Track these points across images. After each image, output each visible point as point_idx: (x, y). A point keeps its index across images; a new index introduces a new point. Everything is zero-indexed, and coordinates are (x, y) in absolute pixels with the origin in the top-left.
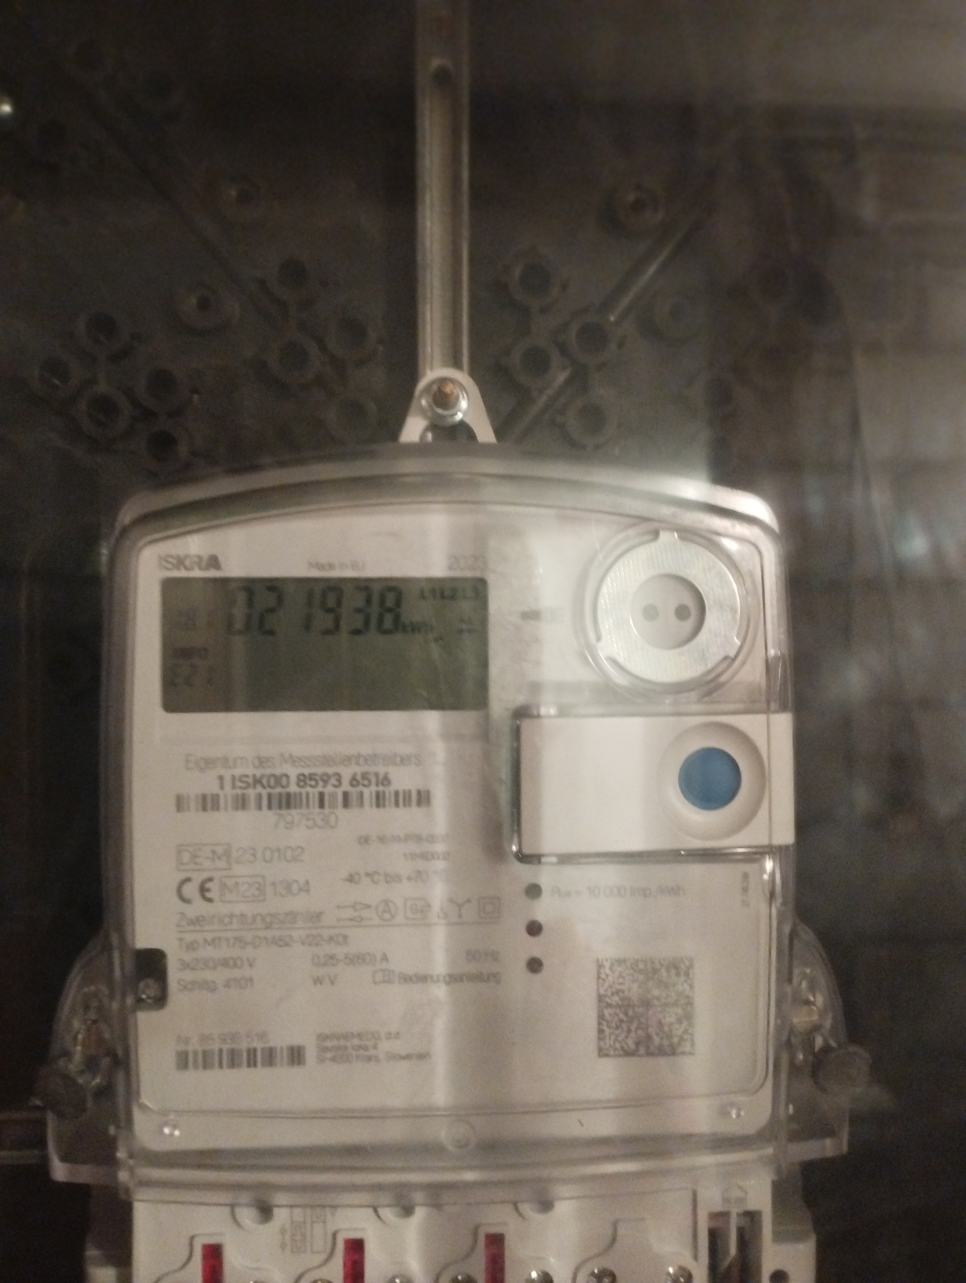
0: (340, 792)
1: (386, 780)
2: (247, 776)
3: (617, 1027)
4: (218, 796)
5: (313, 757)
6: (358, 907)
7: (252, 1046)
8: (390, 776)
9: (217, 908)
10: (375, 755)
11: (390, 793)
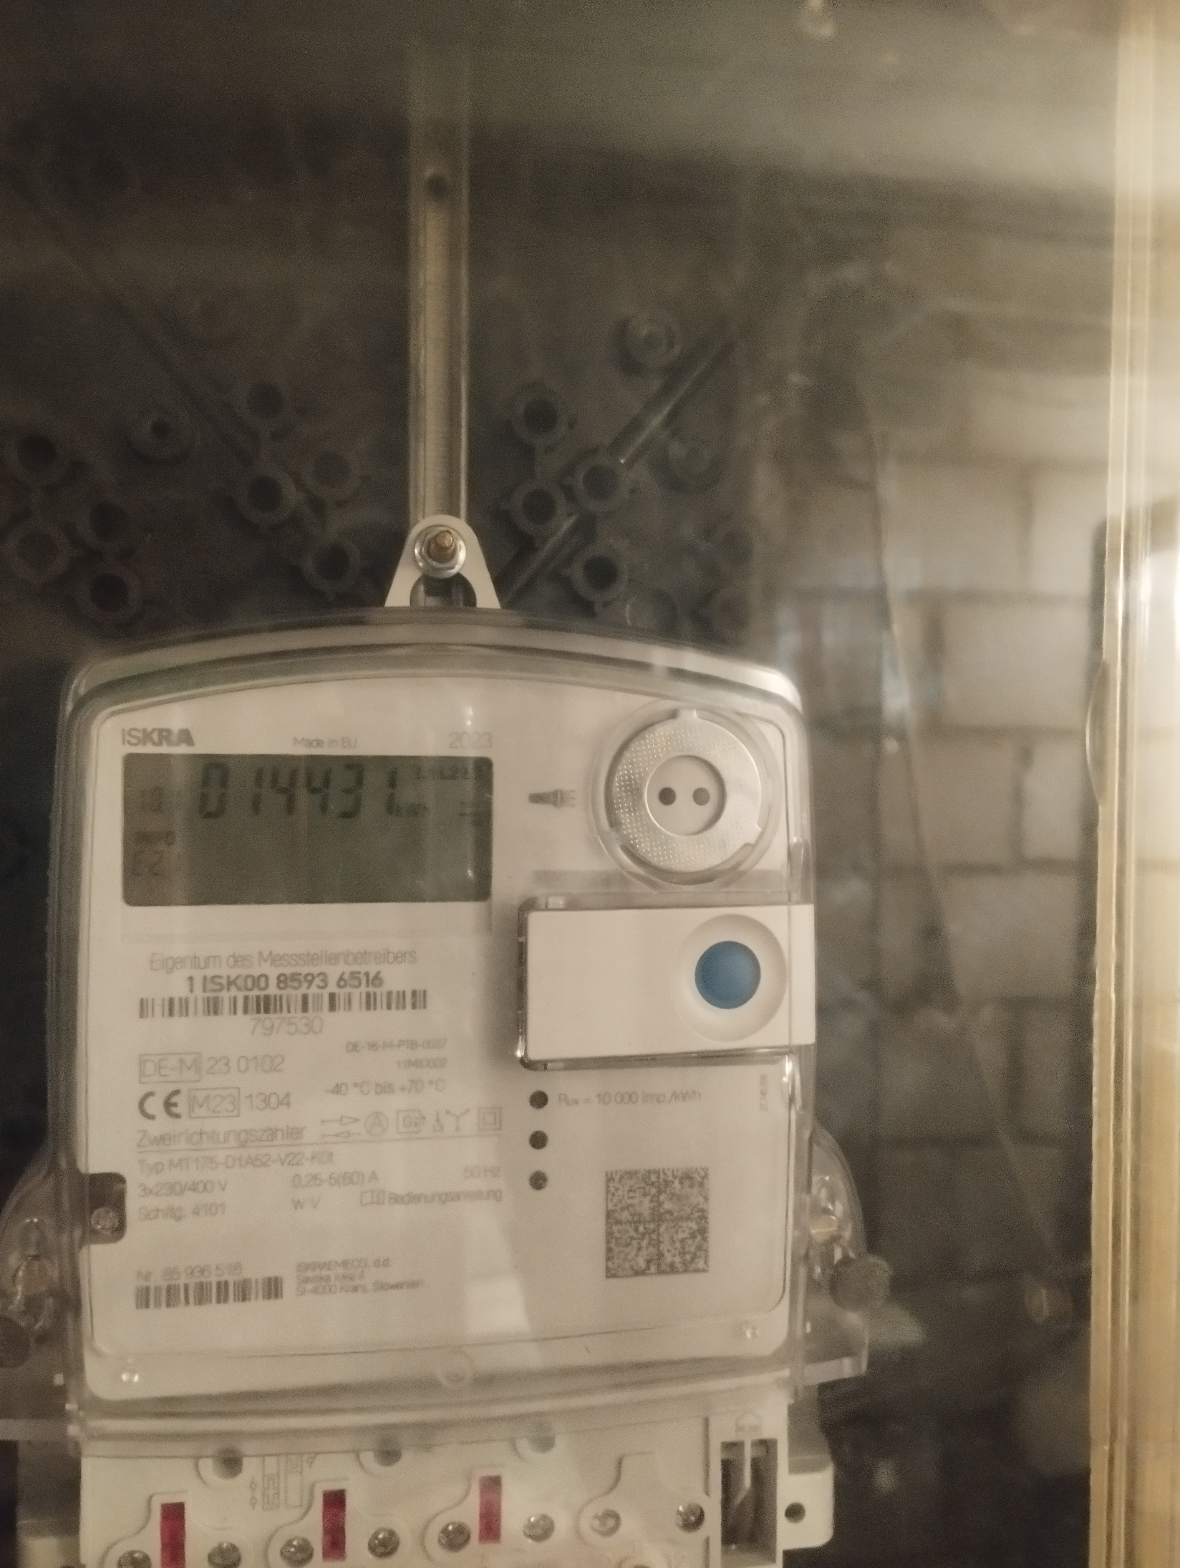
0: (325, 993)
1: (377, 980)
2: (220, 977)
4: (187, 999)
5: (296, 955)
6: (345, 1121)
7: (223, 1279)
8: (381, 975)
9: (184, 1124)
10: (365, 953)
11: (381, 994)
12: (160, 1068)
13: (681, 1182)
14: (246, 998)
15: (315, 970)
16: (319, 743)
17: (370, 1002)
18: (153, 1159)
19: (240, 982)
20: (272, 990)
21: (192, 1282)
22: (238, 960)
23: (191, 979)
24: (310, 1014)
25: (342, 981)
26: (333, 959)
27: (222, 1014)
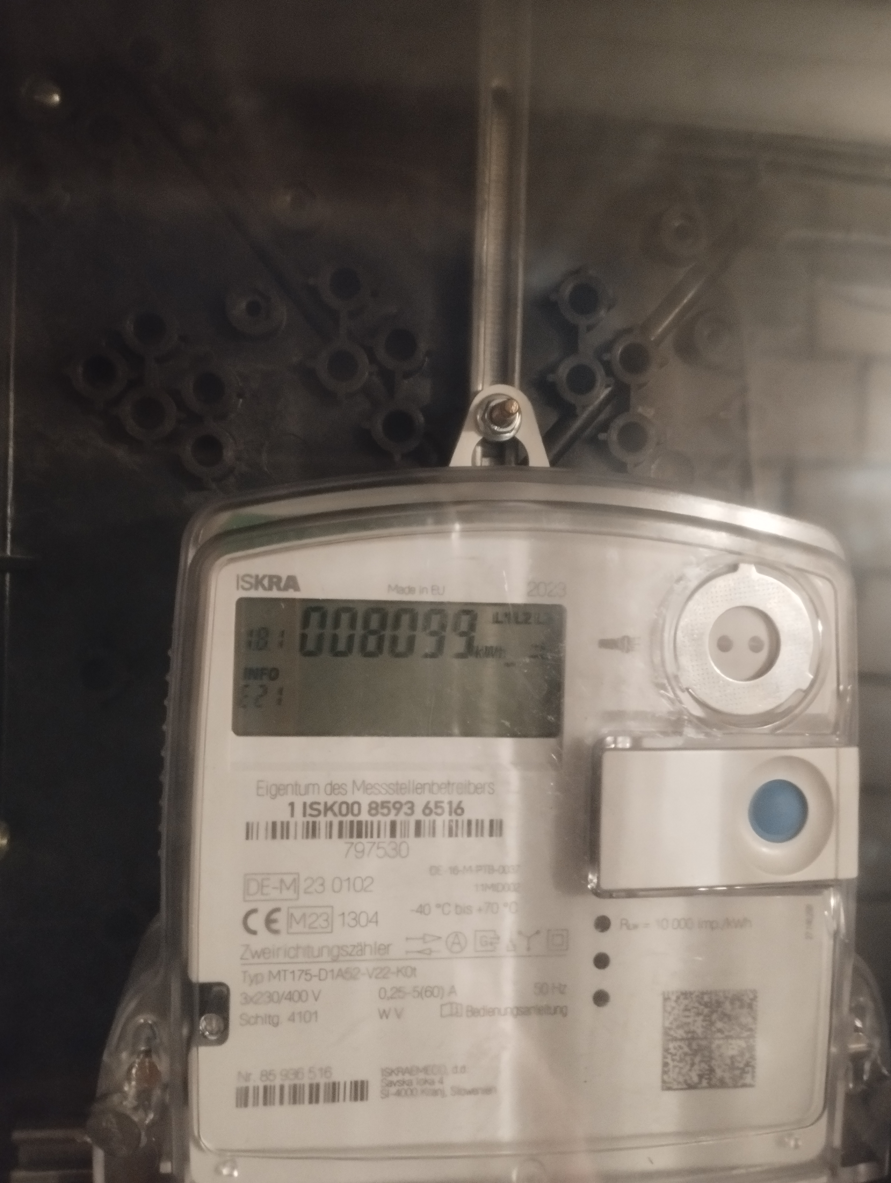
0: (412, 820)
1: (458, 810)
2: (319, 803)
3: (681, 1061)
5: (385, 784)
6: (427, 938)
7: (315, 1082)
8: (463, 805)
9: (283, 940)
10: (449, 784)
11: (463, 822)
12: (263, 886)
13: (732, 1003)
14: (341, 823)
15: (403, 799)
16: (411, 590)
17: (452, 830)
18: (253, 970)
19: (336, 808)
20: (364, 817)
21: (287, 1084)
22: (333, 788)
23: (292, 805)
24: (398, 839)
25: (427, 810)
26: (420, 788)
27: (319, 838)
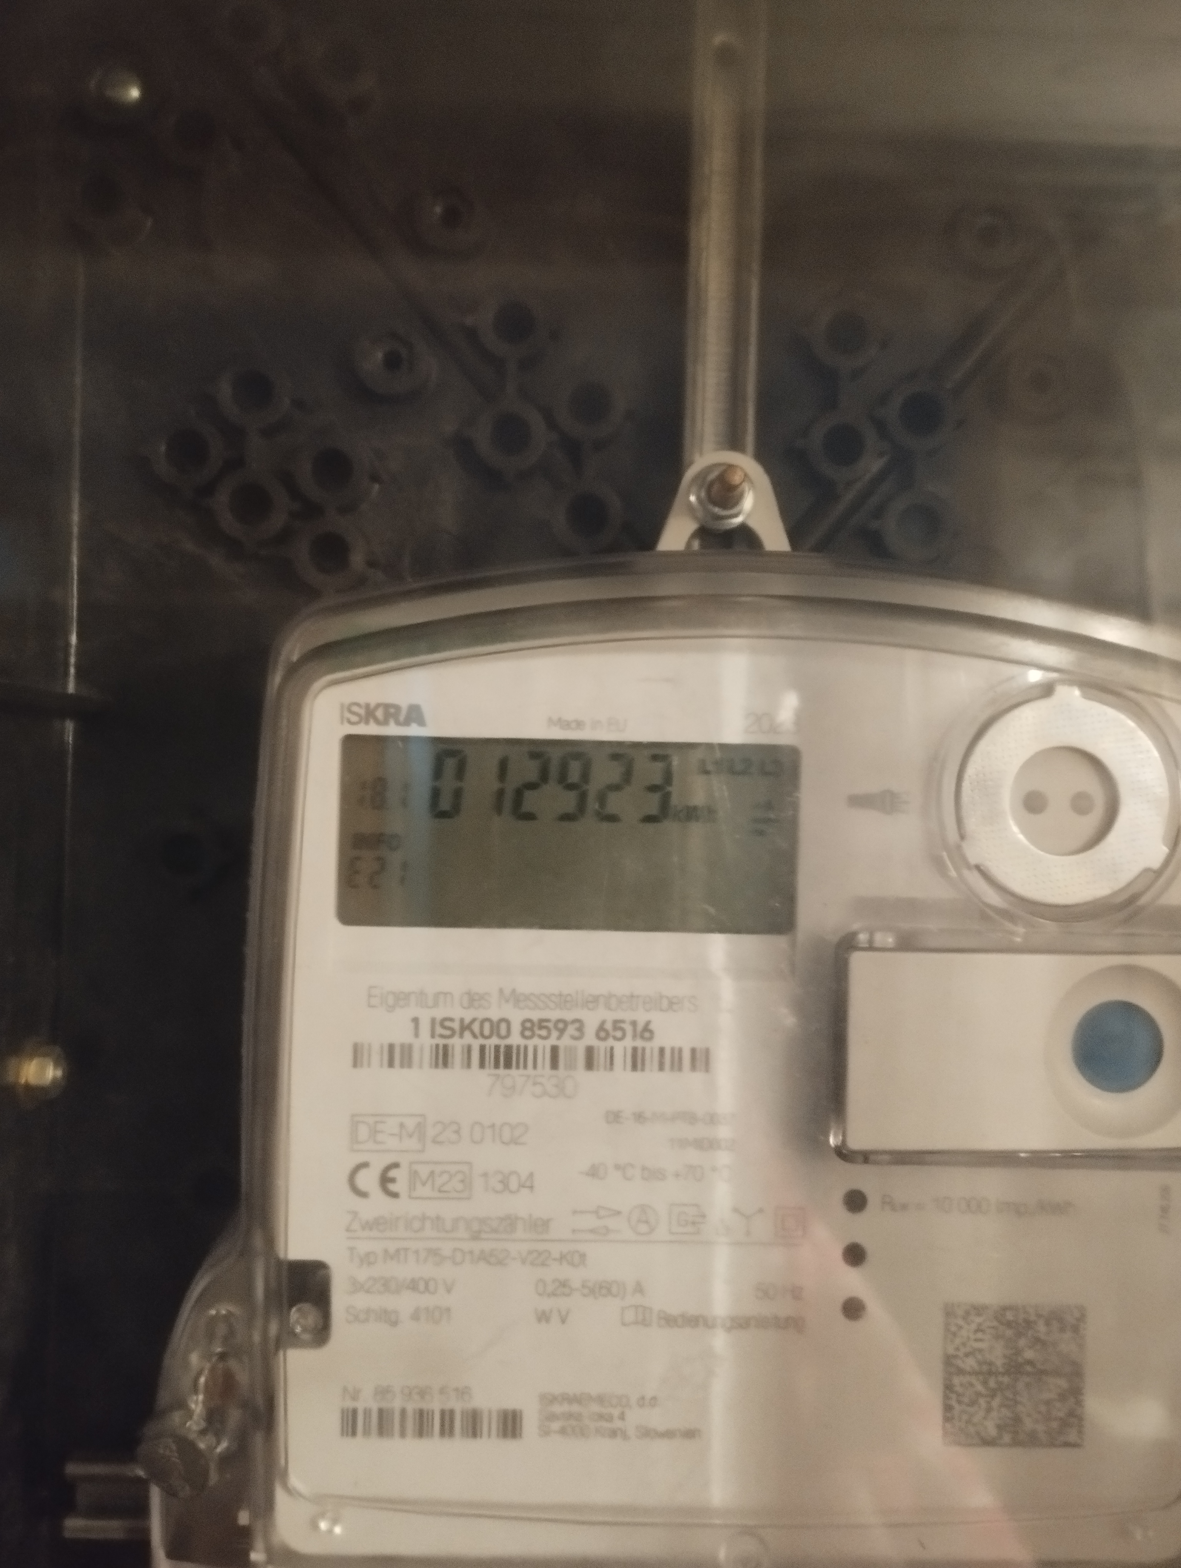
0: (580, 1047)
1: (647, 1032)
2: (451, 1020)
4: (410, 1047)
5: (544, 994)
6: (602, 1213)
7: (448, 1406)
8: (652, 1027)
9: (404, 1207)
10: (632, 996)
11: (652, 1049)
12: (376, 1132)
13: (1048, 1323)
14: (482, 1048)
15: (569, 1016)
16: (579, 724)
17: (637, 1061)
18: (364, 1247)
19: (476, 1027)
20: (515, 1039)
21: (410, 1407)
22: (473, 999)
23: (416, 1021)
24: (562, 1071)
25: (602, 1032)
26: (592, 1001)
27: (453, 1068)
